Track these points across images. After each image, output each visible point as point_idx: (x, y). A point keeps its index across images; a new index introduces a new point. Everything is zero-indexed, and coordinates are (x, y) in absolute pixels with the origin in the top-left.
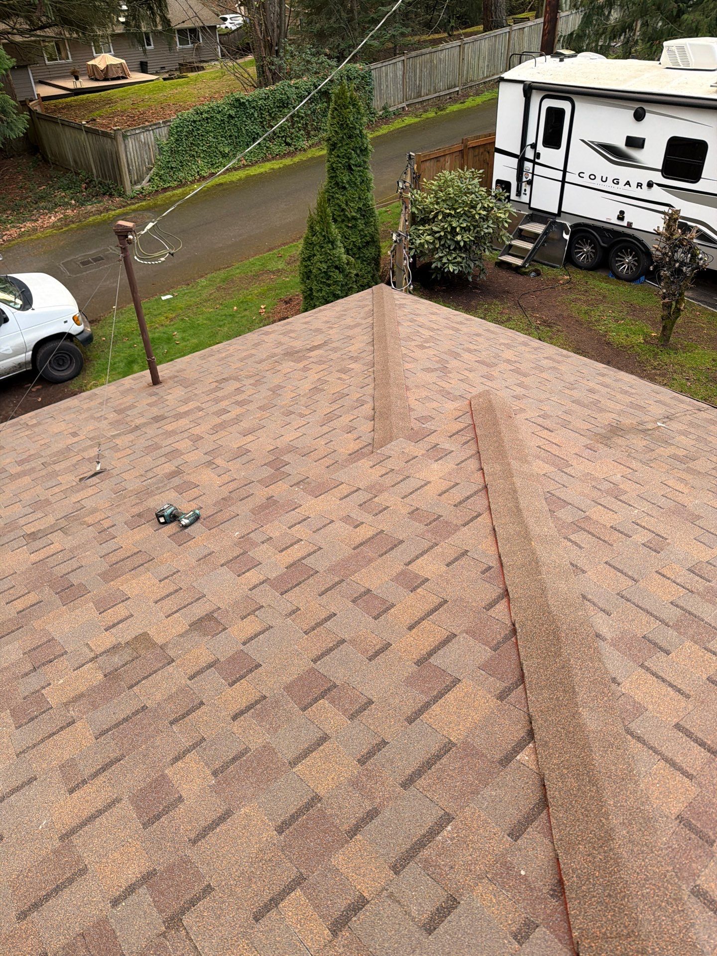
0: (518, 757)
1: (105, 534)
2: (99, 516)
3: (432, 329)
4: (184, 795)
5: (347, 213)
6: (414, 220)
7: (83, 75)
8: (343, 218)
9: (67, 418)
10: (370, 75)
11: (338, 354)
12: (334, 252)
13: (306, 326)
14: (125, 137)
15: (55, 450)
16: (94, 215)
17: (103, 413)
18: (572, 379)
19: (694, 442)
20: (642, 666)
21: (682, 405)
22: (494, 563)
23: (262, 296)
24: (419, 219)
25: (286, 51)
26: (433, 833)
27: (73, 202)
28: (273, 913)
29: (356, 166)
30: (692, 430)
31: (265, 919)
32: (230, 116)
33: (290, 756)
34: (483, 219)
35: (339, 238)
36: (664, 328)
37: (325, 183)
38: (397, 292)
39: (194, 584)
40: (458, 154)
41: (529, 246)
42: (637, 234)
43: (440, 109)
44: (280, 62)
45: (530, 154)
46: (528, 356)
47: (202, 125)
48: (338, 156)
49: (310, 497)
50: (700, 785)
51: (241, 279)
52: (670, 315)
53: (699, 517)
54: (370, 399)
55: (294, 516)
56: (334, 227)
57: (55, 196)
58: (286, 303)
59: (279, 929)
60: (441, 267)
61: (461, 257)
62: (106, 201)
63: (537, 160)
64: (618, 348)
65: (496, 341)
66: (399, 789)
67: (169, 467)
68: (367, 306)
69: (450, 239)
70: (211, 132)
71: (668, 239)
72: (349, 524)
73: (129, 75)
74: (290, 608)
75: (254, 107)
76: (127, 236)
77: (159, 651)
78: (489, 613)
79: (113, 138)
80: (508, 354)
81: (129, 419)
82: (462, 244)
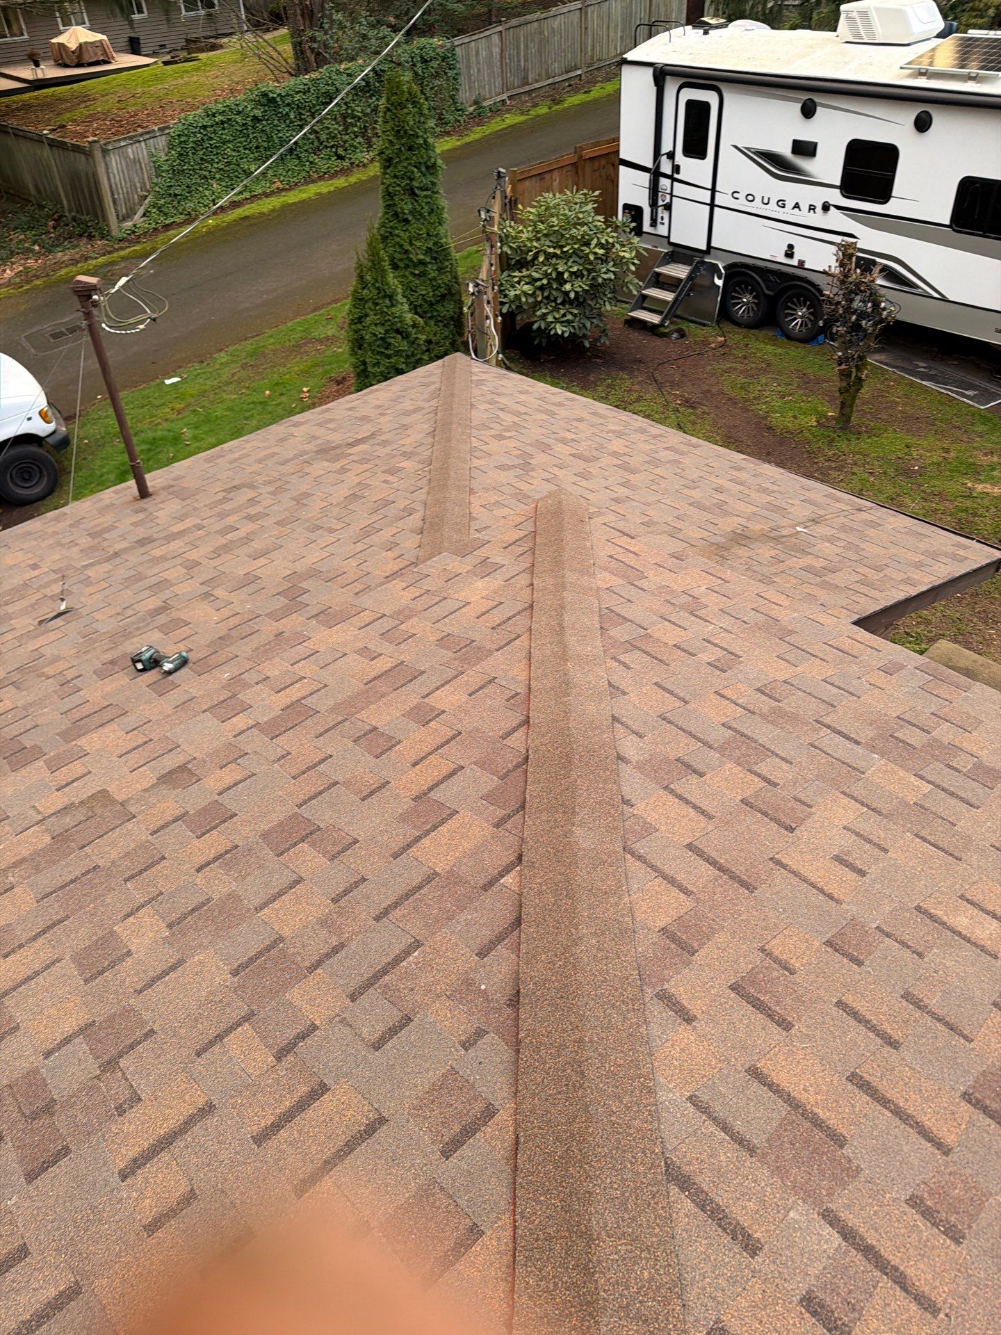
0: (502, 881)
1: (68, 686)
2: (62, 665)
3: (517, 414)
4: (133, 949)
5: (411, 256)
6: (506, 263)
7: (46, 59)
8: (407, 262)
9: (26, 546)
10: (454, 55)
11: (388, 450)
12: (394, 310)
13: (350, 413)
14: (105, 152)
15: (9, 587)
16: (67, 266)
17: (71, 538)
18: (695, 475)
19: (839, 551)
20: (666, 788)
21: (838, 505)
22: (521, 689)
23: (305, 373)
24: (513, 262)
25: (332, 21)
26: (398, 960)
27: (37, 248)
28: (217, 1048)
29: (421, 189)
30: (842, 535)
31: (207, 1053)
32: (255, 119)
33: (257, 902)
34: (602, 260)
35: (399, 290)
36: (843, 405)
37: (380, 215)
38: (478, 364)
39: (168, 734)
40: (569, 168)
41: (669, 296)
42: (811, 277)
43: (557, 102)
44: (325, 38)
45: (666, 167)
46: (641, 446)
47: (215, 133)
48: (395, 176)
49: (323, 628)
50: (697, 901)
51: (275, 351)
52: (851, 386)
53: (791, 632)
54: (419, 507)
55: (302, 650)
56: (391, 275)
57: (11, 240)
58: (338, 383)
59: (221, 1060)
60: (546, 329)
61: (571, 313)
62: (84, 247)
63: (676, 176)
64: (782, 434)
65: (602, 428)
66: (371, 922)
67: (153, 603)
68: (434, 383)
69: (556, 289)
70: (229, 141)
71: (843, 282)
72: (365, 657)
73: (113, 58)
74: (280, 752)
75: (288, 105)
76: (90, 297)
77: (118, 808)
78: (505, 742)
79: (88, 154)
80: (617, 445)
81: (106, 544)
82: (572, 295)
